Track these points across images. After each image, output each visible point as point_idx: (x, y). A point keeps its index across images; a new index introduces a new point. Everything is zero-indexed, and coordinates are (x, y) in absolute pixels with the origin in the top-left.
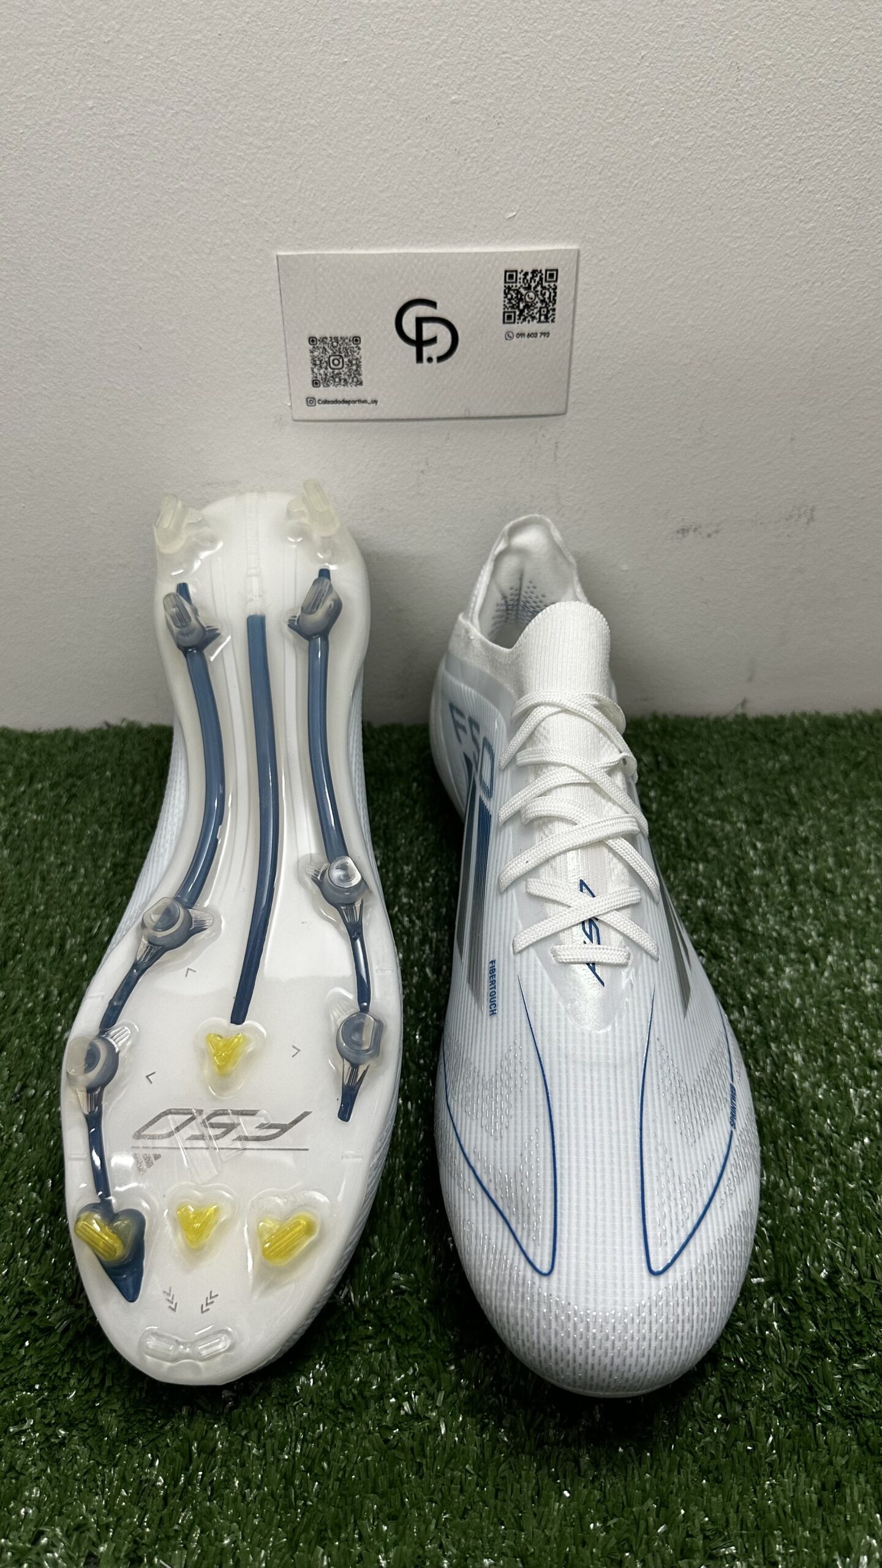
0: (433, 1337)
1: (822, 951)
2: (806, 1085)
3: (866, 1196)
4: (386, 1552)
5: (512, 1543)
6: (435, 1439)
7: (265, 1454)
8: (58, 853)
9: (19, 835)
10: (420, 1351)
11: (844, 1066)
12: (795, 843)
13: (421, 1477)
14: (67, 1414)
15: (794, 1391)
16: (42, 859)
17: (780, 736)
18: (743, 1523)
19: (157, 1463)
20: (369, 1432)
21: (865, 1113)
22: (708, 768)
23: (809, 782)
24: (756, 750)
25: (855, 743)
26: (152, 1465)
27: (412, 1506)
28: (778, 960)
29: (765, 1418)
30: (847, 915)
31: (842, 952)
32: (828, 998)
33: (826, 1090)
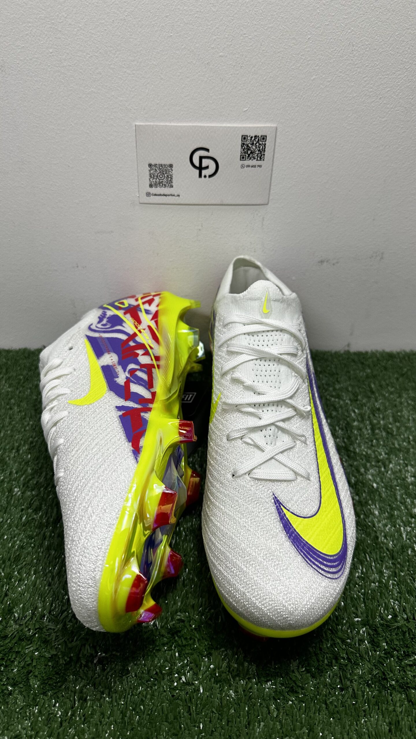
0: (198, 645)
1: (387, 463)
2: (380, 525)
6: (197, 695)
7: (112, 701)
10: (190, 651)
11: (398, 516)
12: (374, 411)
13: (190, 714)
14: (13, 679)
15: (377, 674)
17: (365, 360)
19: (57, 705)
20: (165, 691)
21: (409, 539)
22: (332, 375)
23: (380, 382)
24: (354, 367)
26: (54, 706)
28: (366, 465)
29: (362, 687)
30: (399, 445)
31: (397, 462)
32: (390, 483)
33: (390, 528)
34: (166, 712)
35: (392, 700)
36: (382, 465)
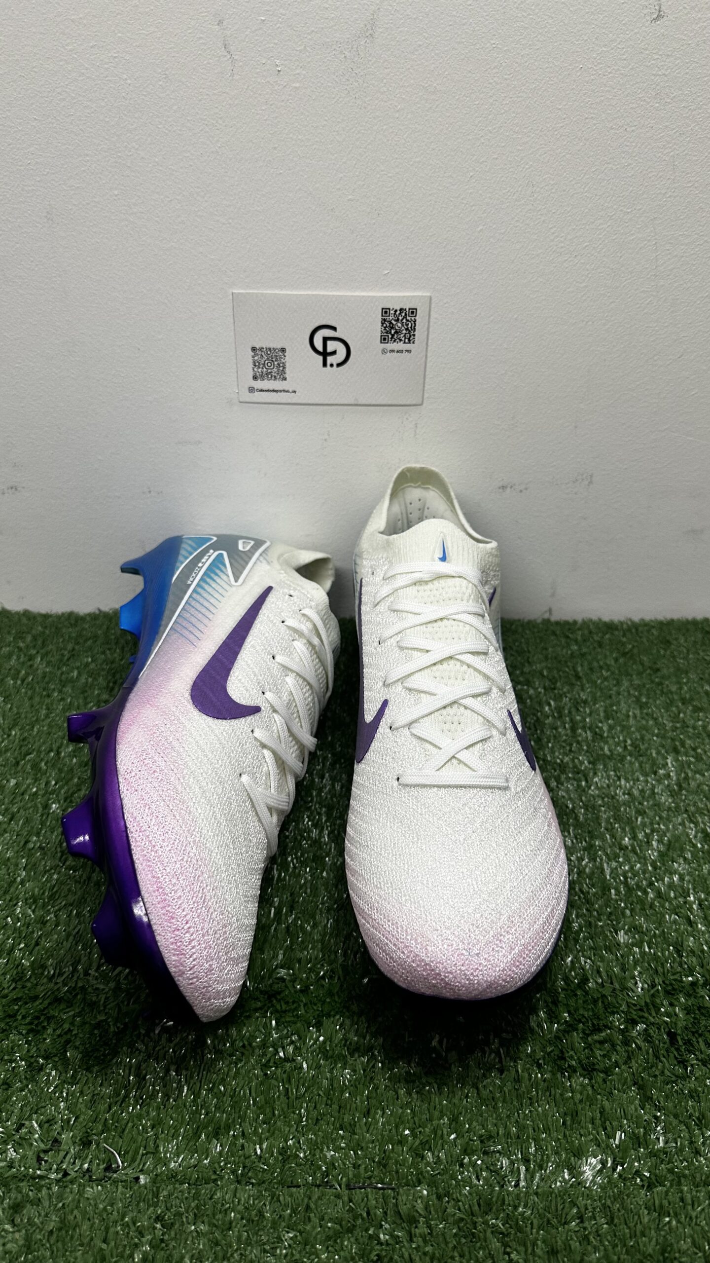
0: (303, 1011)
1: (591, 774)
3: (611, 932)
4: (261, 1145)
5: (346, 1141)
6: (299, 1074)
8: (60, 692)
9: (32, 680)
10: (292, 1019)
11: (600, 846)
12: (578, 703)
13: (288, 1098)
14: (45, 1050)
15: (551, 1052)
16: (48, 696)
17: (572, 633)
18: (508, 1135)
21: (613, 878)
22: (520, 653)
23: (590, 663)
24: (555, 642)
25: (624, 640)
26: (101, 1085)
27: (280, 1116)
29: (529, 1068)
30: (610, 751)
31: (604, 775)
32: (592, 802)
33: (587, 863)
36: (583, 778)
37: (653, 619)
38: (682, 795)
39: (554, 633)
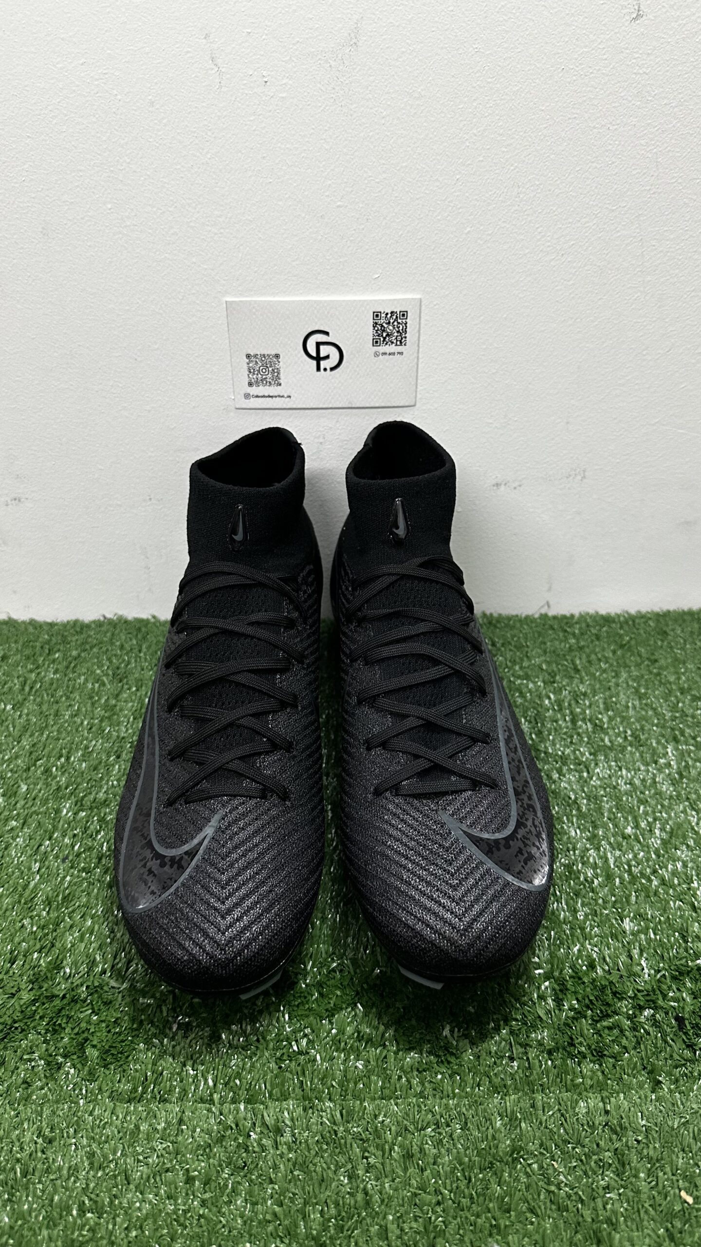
1: (593, 765)
6: (313, 1066)
8: (68, 698)
10: (304, 1013)
12: (577, 695)
13: (303, 1091)
17: (569, 627)
21: (617, 867)
22: (519, 647)
23: (588, 656)
24: (553, 636)
25: (622, 632)
28: (561, 770)
29: (538, 1056)
30: (610, 741)
31: (606, 765)
32: (595, 793)
34: (268, 1087)
35: (581, 1072)
36: (585, 770)
37: (649, 610)
38: (683, 783)
39: (552, 628)
